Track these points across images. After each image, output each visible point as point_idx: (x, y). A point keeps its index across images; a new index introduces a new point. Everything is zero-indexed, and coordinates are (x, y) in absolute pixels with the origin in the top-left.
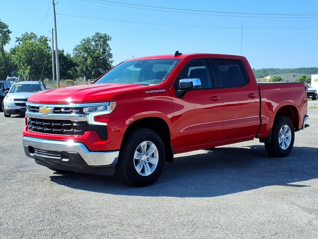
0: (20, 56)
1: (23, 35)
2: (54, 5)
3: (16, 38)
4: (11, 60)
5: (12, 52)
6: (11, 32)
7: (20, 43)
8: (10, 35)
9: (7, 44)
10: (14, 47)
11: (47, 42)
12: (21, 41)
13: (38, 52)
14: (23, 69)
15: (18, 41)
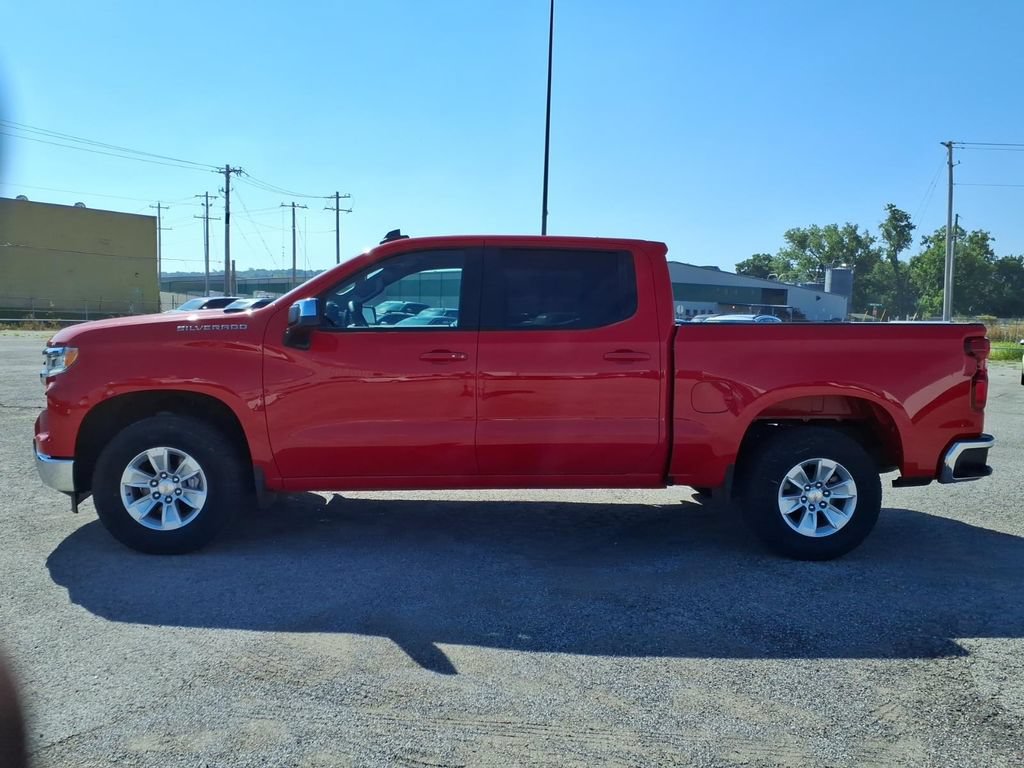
0: (925, 271)
1: (936, 231)
2: (951, 166)
3: (923, 237)
4: (910, 278)
5: (913, 264)
6: (914, 227)
7: (929, 247)
8: (912, 232)
9: (904, 249)
10: (918, 255)
11: (988, 243)
12: (931, 242)
13: (963, 260)
14: (929, 296)
15: (926, 242)
